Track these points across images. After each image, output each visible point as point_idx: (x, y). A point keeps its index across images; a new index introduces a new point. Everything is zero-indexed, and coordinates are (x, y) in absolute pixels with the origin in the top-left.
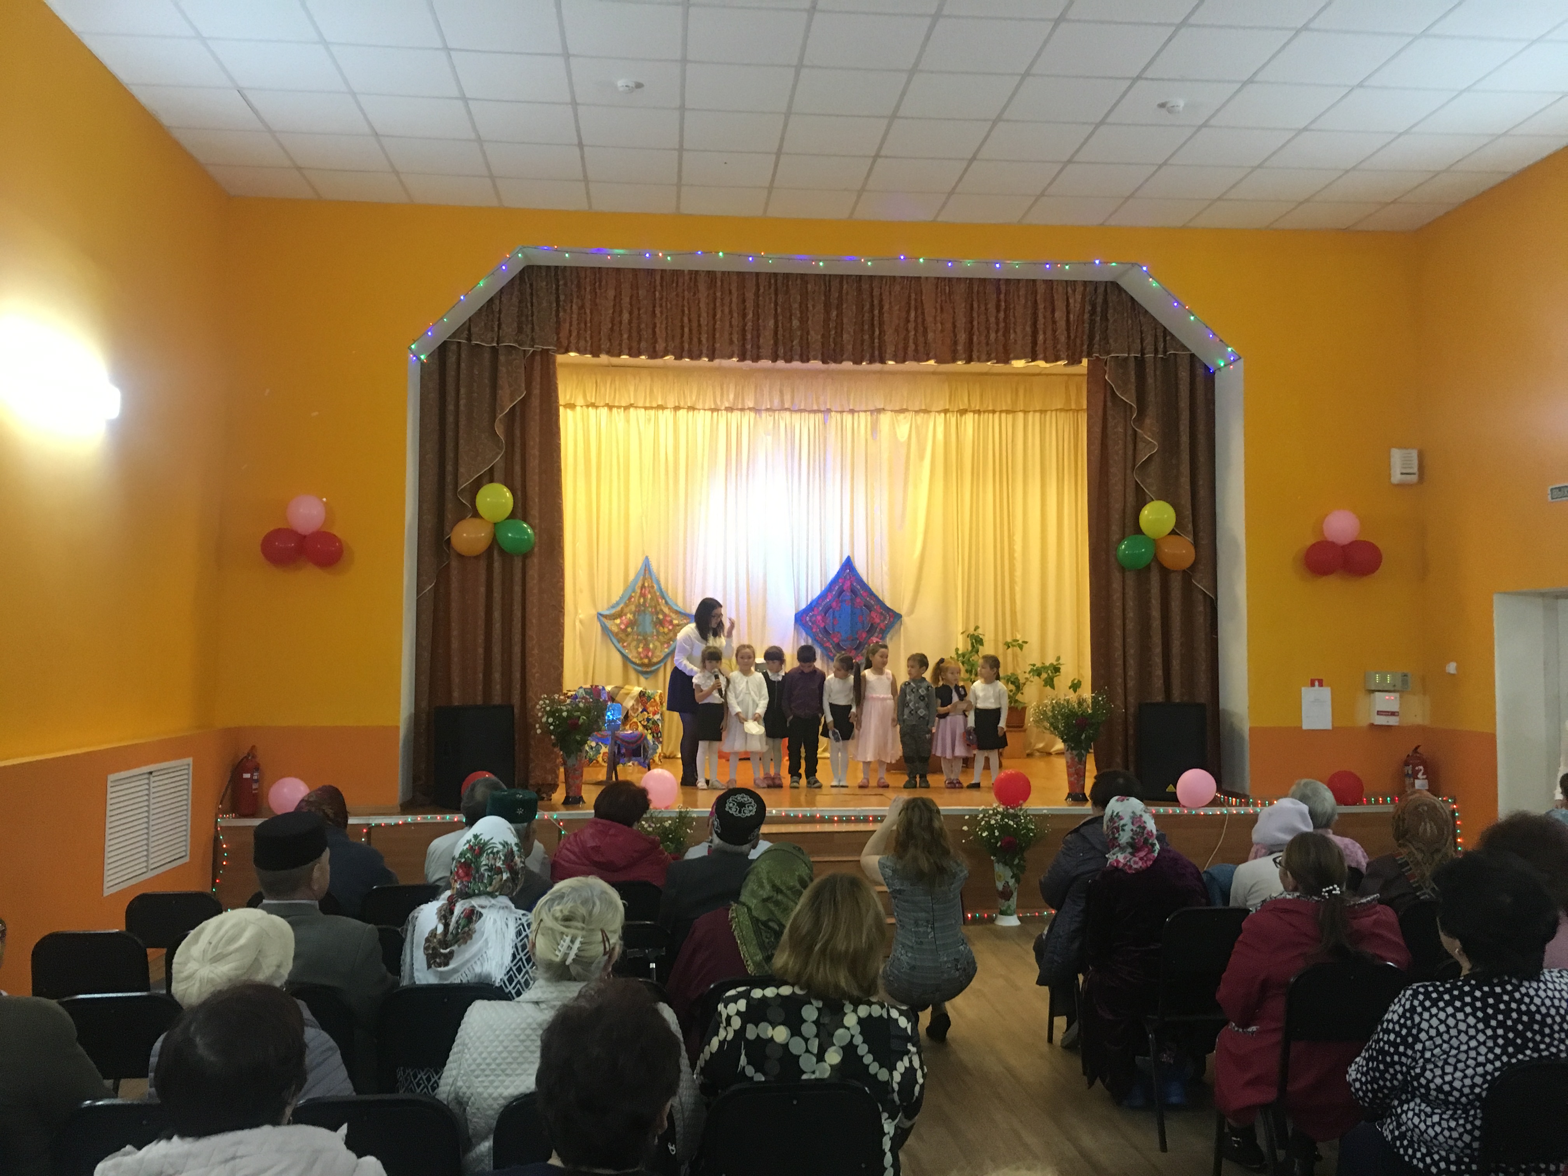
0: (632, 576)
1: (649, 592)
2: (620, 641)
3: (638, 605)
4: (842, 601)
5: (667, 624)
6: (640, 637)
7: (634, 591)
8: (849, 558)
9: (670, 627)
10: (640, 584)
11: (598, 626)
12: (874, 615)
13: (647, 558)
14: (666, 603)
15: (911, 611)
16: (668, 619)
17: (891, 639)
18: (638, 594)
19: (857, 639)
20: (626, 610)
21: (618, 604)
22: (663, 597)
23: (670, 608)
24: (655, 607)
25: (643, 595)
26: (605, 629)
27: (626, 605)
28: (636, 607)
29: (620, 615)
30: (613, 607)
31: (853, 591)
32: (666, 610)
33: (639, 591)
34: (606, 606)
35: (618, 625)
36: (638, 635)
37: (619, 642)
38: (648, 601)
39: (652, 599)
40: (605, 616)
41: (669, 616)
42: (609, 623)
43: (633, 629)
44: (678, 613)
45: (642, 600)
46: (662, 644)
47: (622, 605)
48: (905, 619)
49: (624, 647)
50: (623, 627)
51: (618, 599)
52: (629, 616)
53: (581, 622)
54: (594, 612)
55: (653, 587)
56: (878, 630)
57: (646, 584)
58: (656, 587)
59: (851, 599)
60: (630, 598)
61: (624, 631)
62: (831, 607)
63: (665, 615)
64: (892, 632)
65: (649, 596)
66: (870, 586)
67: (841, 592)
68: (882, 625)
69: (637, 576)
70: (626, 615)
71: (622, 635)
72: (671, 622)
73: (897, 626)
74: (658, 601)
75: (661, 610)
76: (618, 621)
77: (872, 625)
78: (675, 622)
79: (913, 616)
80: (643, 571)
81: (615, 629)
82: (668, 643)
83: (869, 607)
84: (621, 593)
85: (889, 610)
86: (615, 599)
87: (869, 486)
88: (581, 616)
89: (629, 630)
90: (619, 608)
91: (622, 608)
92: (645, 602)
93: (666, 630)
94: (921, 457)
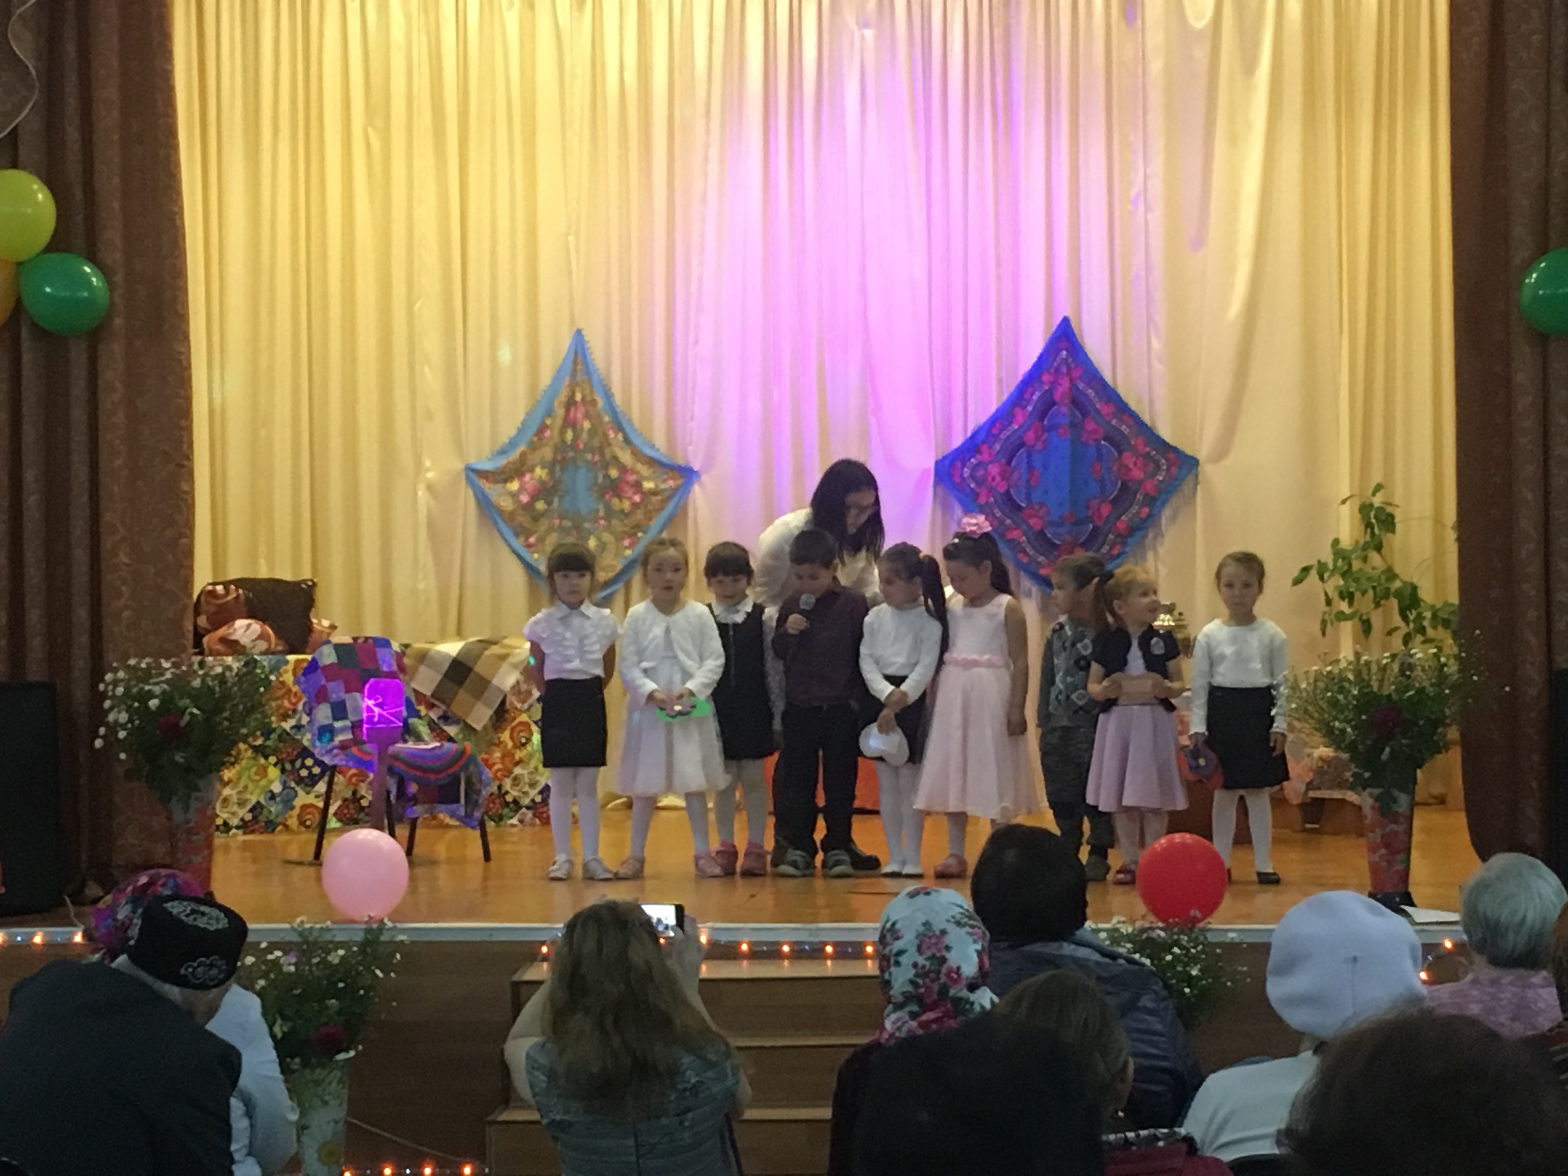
0: (546, 379)
1: (587, 416)
2: (521, 531)
3: (561, 447)
4: (1050, 429)
5: (629, 492)
6: (567, 524)
7: (549, 413)
8: (1066, 320)
9: (637, 498)
10: (563, 397)
11: (467, 499)
12: (1129, 459)
13: (579, 333)
14: (627, 441)
15: (1221, 453)
16: (632, 478)
17: (1174, 517)
18: (559, 422)
19: (1090, 519)
20: (534, 458)
21: (513, 443)
22: (619, 427)
23: (636, 453)
24: (601, 450)
25: (569, 423)
26: (484, 504)
27: (533, 447)
28: (556, 450)
29: (518, 470)
30: (503, 452)
31: (1078, 403)
32: (626, 458)
33: (560, 412)
34: (487, 452)
35: (514, 495)
36: (562, 517)
37: (517, 535)
38: (585, 436)
39: (593, 432)
40: (483, 474)
41: (633, 471)
42: (492, 490)
43: (549, 503)
44: (652, 462)
45: (569, 435)
46: (619, 538)
47: (522, 448)
48: (1207, 469)
49: (529, 546)
50: (525, 498)
51: (513, 432)
52: (540, 472)
53: (430, 488)
54: (461, 466)
55: (594, 402)
56: (1139, 496)
57: (578, 397)
58: (601, 403)
59: (1073, 425)
60: (542, 430)
61: (528, 508)
62: (1022, 445)
63: (624, 469)
64: (1176, 500)
65: (587, 425)
66: (1122, 391)
67: (1048, 405)
68: (1149, 486)
69: (557, 378)
70: (532, 470)
71: (523, 519)
72: (637, 486)
73: (1187, 487)
74: (606, 435)
75: (615, 458)
76: (514, 486)
77: (1124, 484)
78: (648, 485)
79: (1226, 462)
80: (570, 364)
81: (507, 504)
82: (632, 535)
83: (1116, 441)
84: (521, 416)
85: (1165, 448)
86: (508, 430)
87: (1116, 141)
88: (430, 475)
89: (540, 505)
90: (515, 455)
91: (523, 454)
92: (576, 438)
93: (626, 505)
94: (1249, 67)
